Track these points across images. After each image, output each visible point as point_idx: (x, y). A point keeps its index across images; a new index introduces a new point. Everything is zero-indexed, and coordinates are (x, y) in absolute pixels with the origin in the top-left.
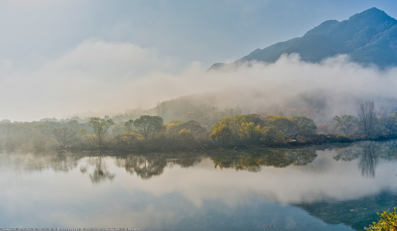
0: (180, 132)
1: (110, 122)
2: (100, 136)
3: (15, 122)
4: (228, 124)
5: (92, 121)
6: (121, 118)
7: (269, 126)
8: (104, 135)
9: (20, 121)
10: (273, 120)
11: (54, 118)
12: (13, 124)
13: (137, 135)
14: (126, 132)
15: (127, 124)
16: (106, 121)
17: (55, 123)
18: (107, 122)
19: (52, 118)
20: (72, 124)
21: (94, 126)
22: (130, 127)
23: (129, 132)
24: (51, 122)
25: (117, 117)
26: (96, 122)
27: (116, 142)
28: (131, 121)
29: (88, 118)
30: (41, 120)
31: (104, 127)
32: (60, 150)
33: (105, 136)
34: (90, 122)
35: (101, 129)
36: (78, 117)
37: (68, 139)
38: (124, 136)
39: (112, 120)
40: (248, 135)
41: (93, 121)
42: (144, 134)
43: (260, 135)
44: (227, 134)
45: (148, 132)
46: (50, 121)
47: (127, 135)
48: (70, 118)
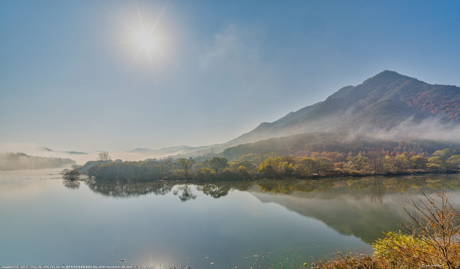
0: (239, 168)
2: (186, 171)
3: (126, 161)
6: (200, 159)
7: (298, 164)
8: (189, 170)
10: (302, 160)
11: (155, 158)
12: (124, 162)
13: (211, 170)
14: (203, 168)
15: (204, 163)
16: (190, 161)
17: (155, 162)
19: (153, 158)
20: (167, 163)
21: (182, 164)
22: (206, 164)
23: (206, 168)
24: (152, 162)
25: (198, 158)
26: (183, 162)
27: (197, 175)
28: (207, 161)
29: (178, 159)
31: (189, 165)
32: (159, 180)
34: (180, 161)
35: (187, 166)
36: (171, 158)
37: (165, 173)
38: (202, 171)
39: (194, 160)
40: (284, 170)
43: (292, 171)
44: (270, 169)
45: (218, 168)
47: (204, 170)
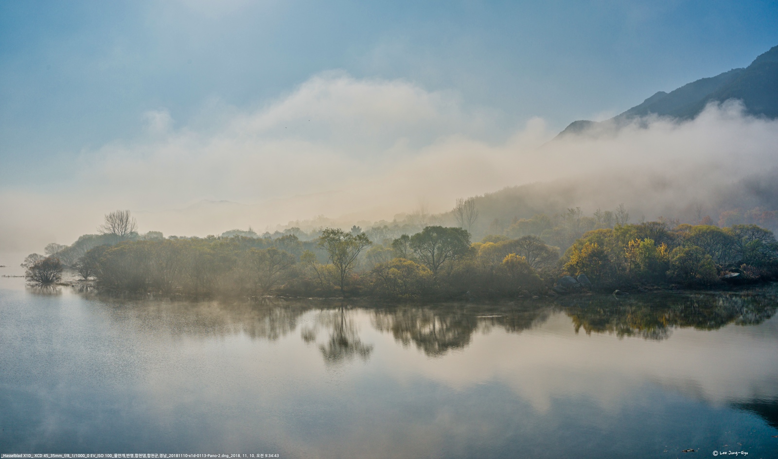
0: (504, 261)
1: (363, 239)
2: (342, 268)
3: (172, 236)
4: (601, 244)
5: (325, 237)
6: (384, 231)
7: (684, 246)
8: (350, 265)
9: (183, 235)
10: (693, 234)
11: (250, 229)
12: (167, 240)
13: (417, 267)
14: (394, 259)
15: (396, 243)
16: (354, 237)
17: (252, 241)
18: (356, 240)
19: (247, 230)
20: (286, 243)
21: (330, 247)
22: (403, 249)
23: (401, 259)
24: (244, 239)
25: (377, 230)
26: (333, 239)
27: (374, 280)
28: (405, 237)
29: (318, 231)
30: (223, 234)
31: (350, 249)
32: (263, 295)
33: (351, 267)
34: (323, 238)
35: (344, 253)
36: (298, 229)
37: (278, 273)
38: (391, 267)
39: (366, 235)
40: (642, 266)
41: (328, 237)
43: (666, 265)
44: (600, 263)
45: (439, 260)
46: (242, 236)
47: (397, 265)
48: (282, 231)
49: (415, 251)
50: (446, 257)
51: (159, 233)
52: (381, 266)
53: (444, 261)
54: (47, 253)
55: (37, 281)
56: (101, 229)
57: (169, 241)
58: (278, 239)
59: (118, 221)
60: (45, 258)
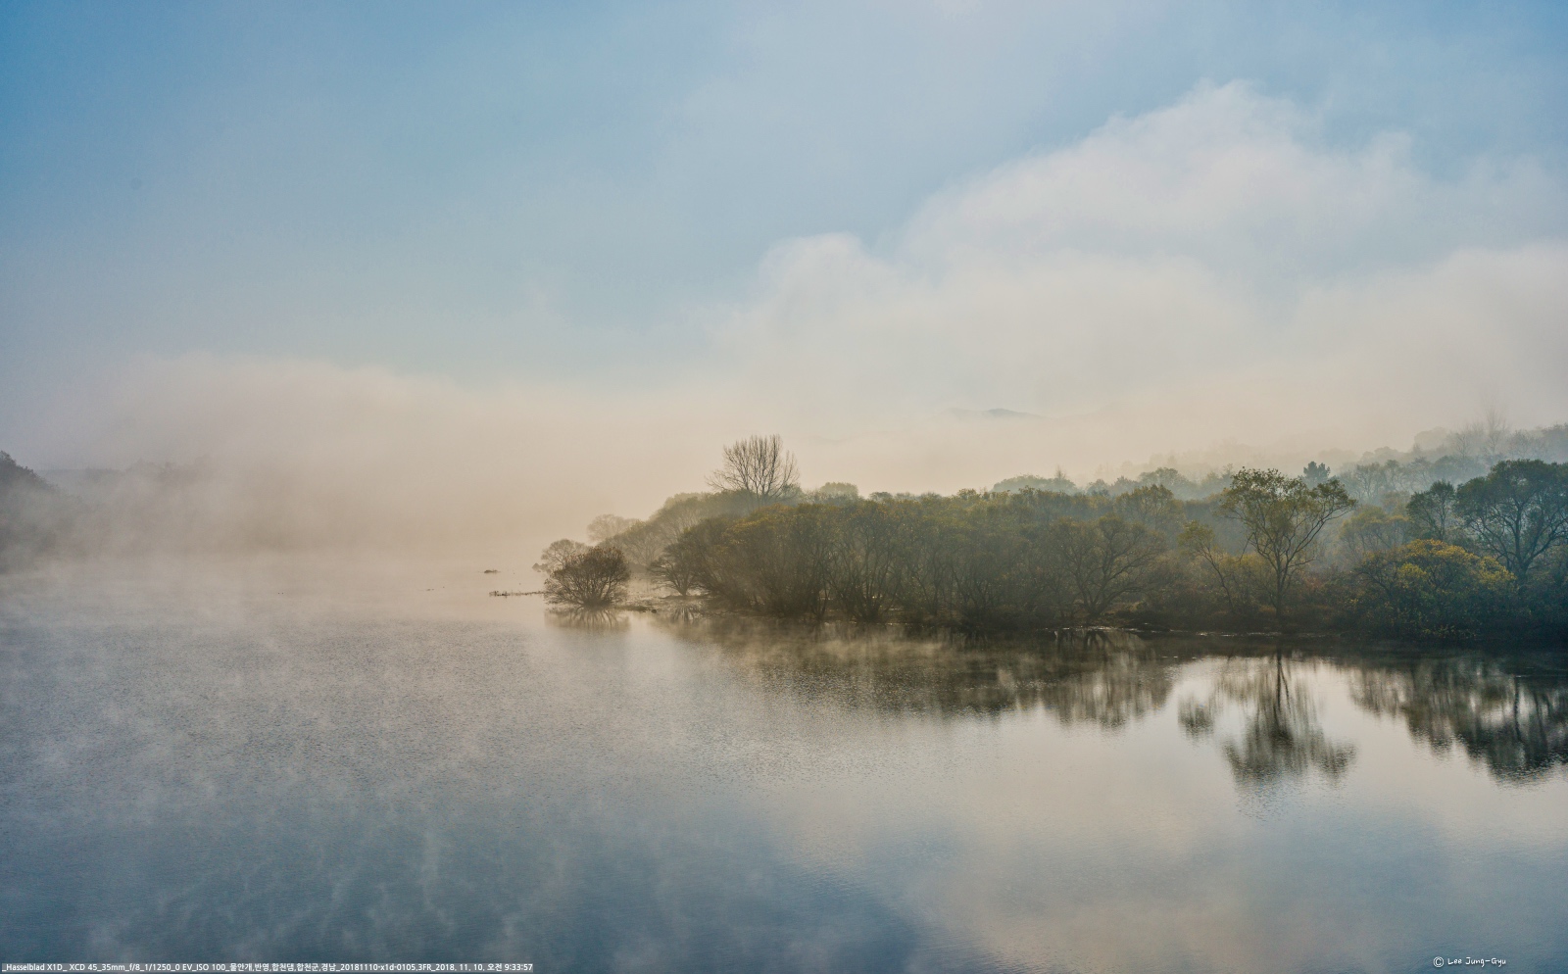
1: (1334, 492)
2: (1279, 563)
3: (878, 493)
5: (1239, 491)
6: (1388, 473)
8: (1299, 557)
9: (903, 491)
11: (1060, 475)
12: (869, 503)
13: (1474, 562)
14: (1412, 543)
15: (1418, 503)
16: (1311, 489)
17: (1063, 500)
18: (1314, 495)
19: (1050, 475)
20: (1143, 506)
21: (1251, 512)
22: (1436, 516)
23: (1432, 541)
24: (1044, 496)
25: (1369, 471)
26: (1259, 495)
27: (1361, 593)
28: (1441, 489)
29: (1220, 477)
30: (996, 486)
31: (1301, 517)
32: (1087, 625)
33: (1303, 560)
34: (1233, 493)
35: (1284, 527)
36: (1173, 472)
37: (1124, 575)
38: (1402, 563)
39: (1341, 483)
41: (1245, 488)
42: (1511, 557)
45: (1534, 544)
46: (1039, 491)
47: (1419, 557)
48: (1134, 476)
49: (1468, 523)
50: (1552, 537)
51: (849, 485)
52: (1378, 559)
53: (1546, 547)
54: (593, 539)
55: (571, 601)
56: (716, 481)
57: (871, 506)
58: (1125, 496)
59: (754, 461)
60: (590, 549)
